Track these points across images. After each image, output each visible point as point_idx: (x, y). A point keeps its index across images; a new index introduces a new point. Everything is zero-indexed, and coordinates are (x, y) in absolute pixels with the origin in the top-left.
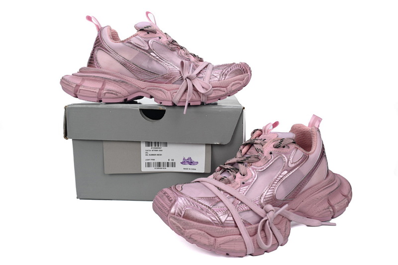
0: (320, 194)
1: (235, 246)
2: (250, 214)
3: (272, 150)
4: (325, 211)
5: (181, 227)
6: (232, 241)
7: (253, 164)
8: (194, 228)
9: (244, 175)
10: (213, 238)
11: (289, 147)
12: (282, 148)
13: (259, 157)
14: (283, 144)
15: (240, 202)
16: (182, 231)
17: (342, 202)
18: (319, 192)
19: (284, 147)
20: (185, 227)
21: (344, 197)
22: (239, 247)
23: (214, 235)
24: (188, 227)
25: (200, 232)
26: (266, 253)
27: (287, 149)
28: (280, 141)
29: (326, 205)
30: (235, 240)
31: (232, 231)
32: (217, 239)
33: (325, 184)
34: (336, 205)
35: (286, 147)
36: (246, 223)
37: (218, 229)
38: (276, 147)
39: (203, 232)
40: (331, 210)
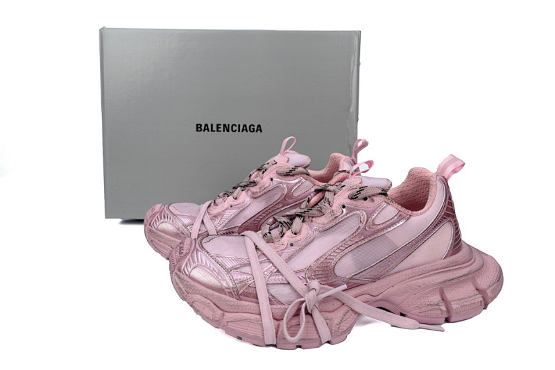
0: (426, 280)
1: (249, 328)
2: (287, 290)
3: (347, 202)
4: (430, 308)
5: (183, 289)
6: (245, 320)
7: (314, 219)
8: (198, 294)
9: (295, 234)
10: (220, 312)
11: (373, 201)
12: (363, 201)
13: (323, 211)
14: (363, 194)
15: (276, 270)
16: (184, 295)
17: (469, 299)
18: (425, 277)
19: (365, 199)
20: (188, 290)
21: (476, 291)
22: (253, 331)
23: (222, 307)
24: (191, 291)
25: (204, 299)
26: (299, 349)
27: (371, 203)
28: (358, 189)
29: (436, 298)
30: (250, 321)
31: (248, 308)
32: (226, 314)
33: (440, 266)
34: (455, 302)
35: (368, 199)
36: (272, 300)
37: (229, 301)
38: (353, 198)
39: (209, 301)
40: (444, 308)
